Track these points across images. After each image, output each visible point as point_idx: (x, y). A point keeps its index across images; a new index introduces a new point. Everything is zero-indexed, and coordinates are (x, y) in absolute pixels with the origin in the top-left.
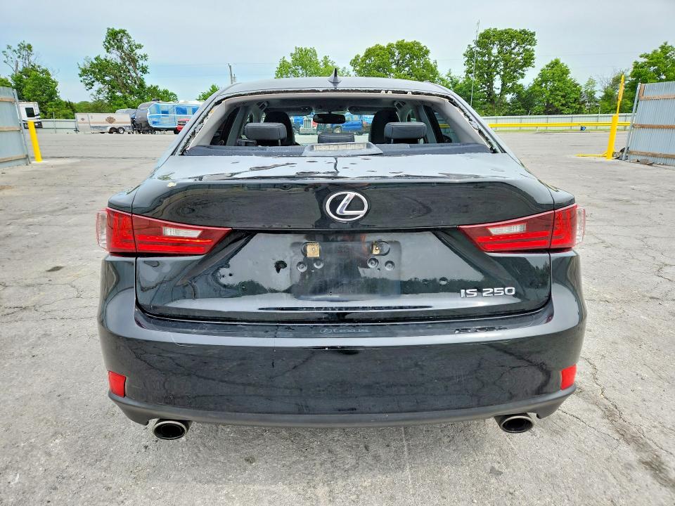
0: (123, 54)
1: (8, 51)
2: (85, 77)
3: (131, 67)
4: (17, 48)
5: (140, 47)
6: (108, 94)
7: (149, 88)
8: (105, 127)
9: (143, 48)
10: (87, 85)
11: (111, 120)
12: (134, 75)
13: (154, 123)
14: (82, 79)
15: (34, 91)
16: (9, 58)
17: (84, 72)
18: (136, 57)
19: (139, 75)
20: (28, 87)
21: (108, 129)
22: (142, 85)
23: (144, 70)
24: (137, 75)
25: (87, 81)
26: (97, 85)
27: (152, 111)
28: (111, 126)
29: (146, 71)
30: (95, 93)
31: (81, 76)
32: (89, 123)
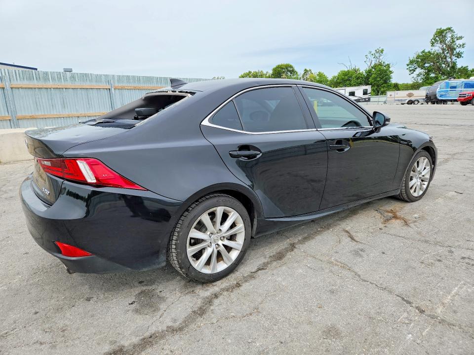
0: (445, 46)
1: (369, 55)
2: (411, 66)
3: (448, 55)
4: (374, 52)
5: (461, 38)
6: (424, 76)
7: (459, 69)
8: (405, 100)
9: (463, 39)
10: (410, 71)
11: (410, 95)
12: (449, 60)
13: (441, 96)
14: (408, 67)
15: (376, 78)
16: (368, 60)
17: (412, 62)
18: (455, 46)
19: (453, 60)
20: (373, 76)
21: (407, 101)
22: (453, 67)
23: (459, 55)
24: (452, 59)
25: (411, 69)
26: (419, 70)
27: (442, 87)
28: (409, 99)
29: (461, 56)
30: (415, 76)
31: (408, 65)
32: (395, 97)
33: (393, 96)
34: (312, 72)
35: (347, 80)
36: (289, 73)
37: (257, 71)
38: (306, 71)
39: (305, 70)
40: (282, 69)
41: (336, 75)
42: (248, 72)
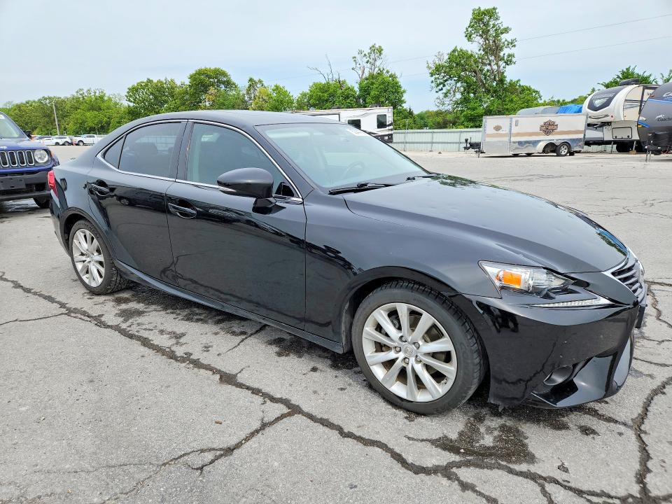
1: (358, 57)
2: (437, 76)
4: (368, 52)
8: (535, 143)
9: (511, 32)
11: (549, 128)
16: (358, 65)
18: (501, 44)
19: (501, 67)
21: (541, 146)
22: (501, 81)
24: (498, 67)
25: (438, 81)
28: (544, 140)
29: (511, 61)
31: (432, 75)
32: (510, 134)
33: (505, 130)
34: (266, 85)
35: (327, 101)
36: (223, 87)
37: (163, 80)
38: (252, 84)
39: (251, 80)
40: (210, 77)
41: (307, 90)
42: (145, 81)
